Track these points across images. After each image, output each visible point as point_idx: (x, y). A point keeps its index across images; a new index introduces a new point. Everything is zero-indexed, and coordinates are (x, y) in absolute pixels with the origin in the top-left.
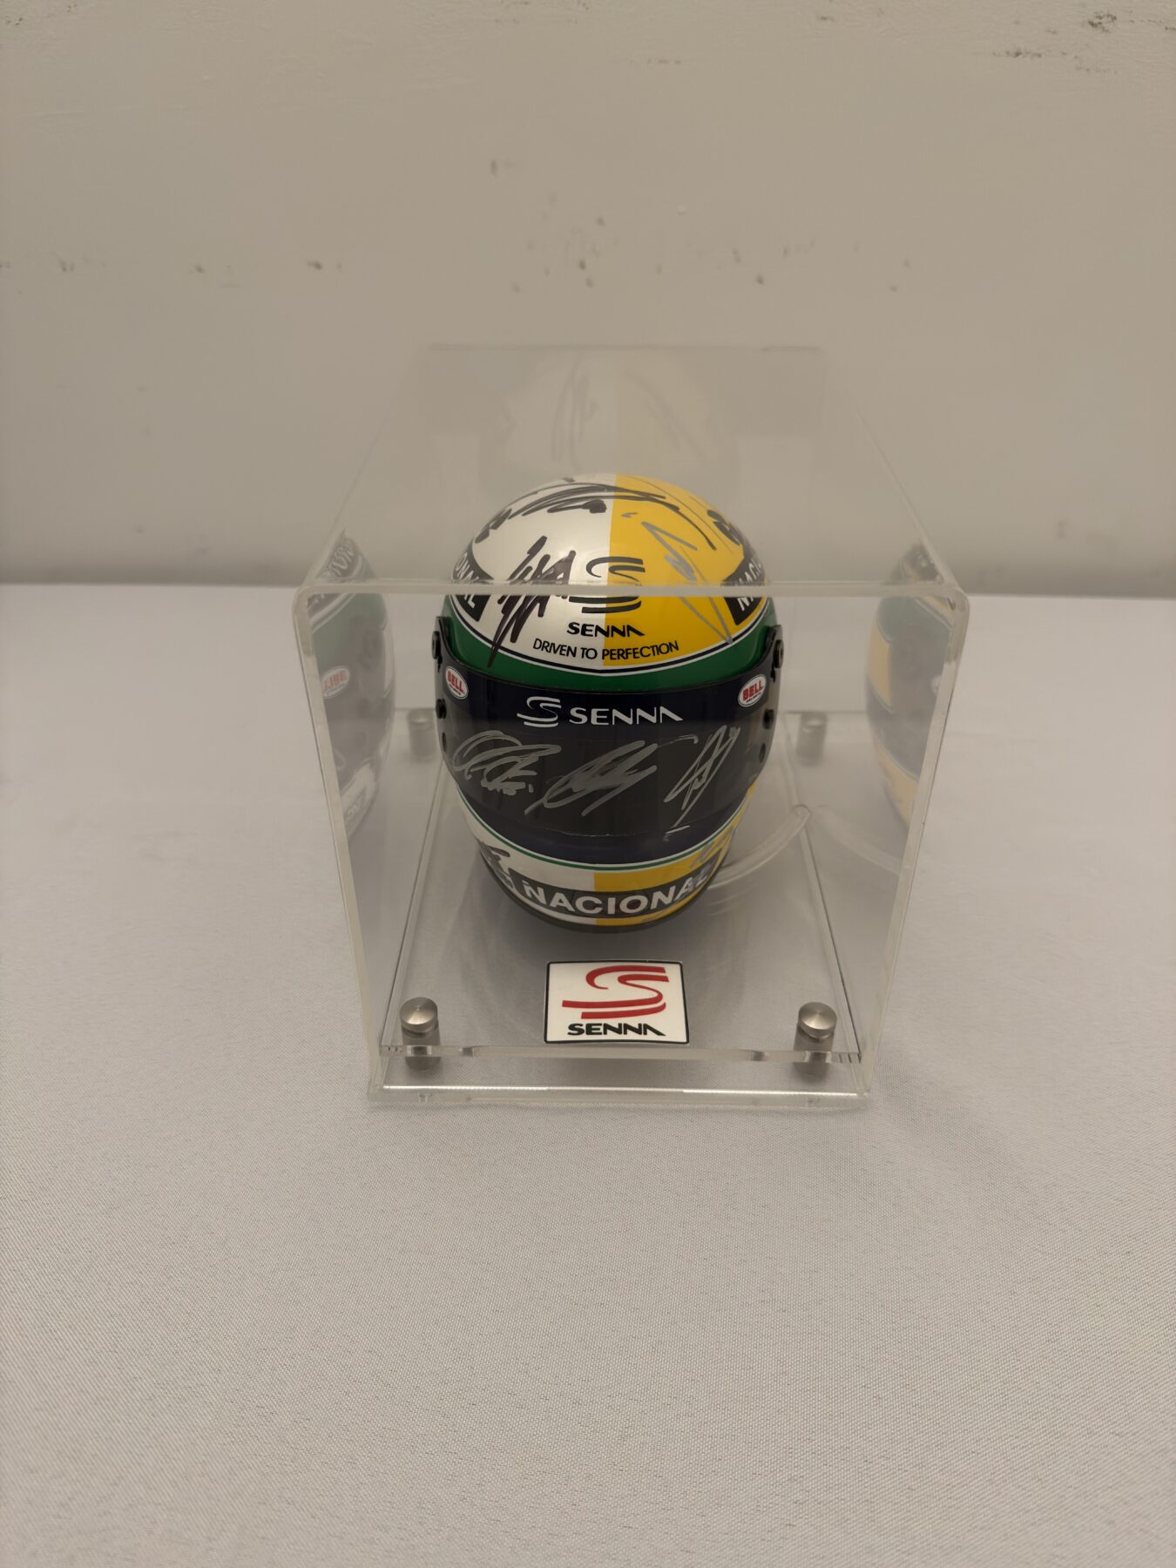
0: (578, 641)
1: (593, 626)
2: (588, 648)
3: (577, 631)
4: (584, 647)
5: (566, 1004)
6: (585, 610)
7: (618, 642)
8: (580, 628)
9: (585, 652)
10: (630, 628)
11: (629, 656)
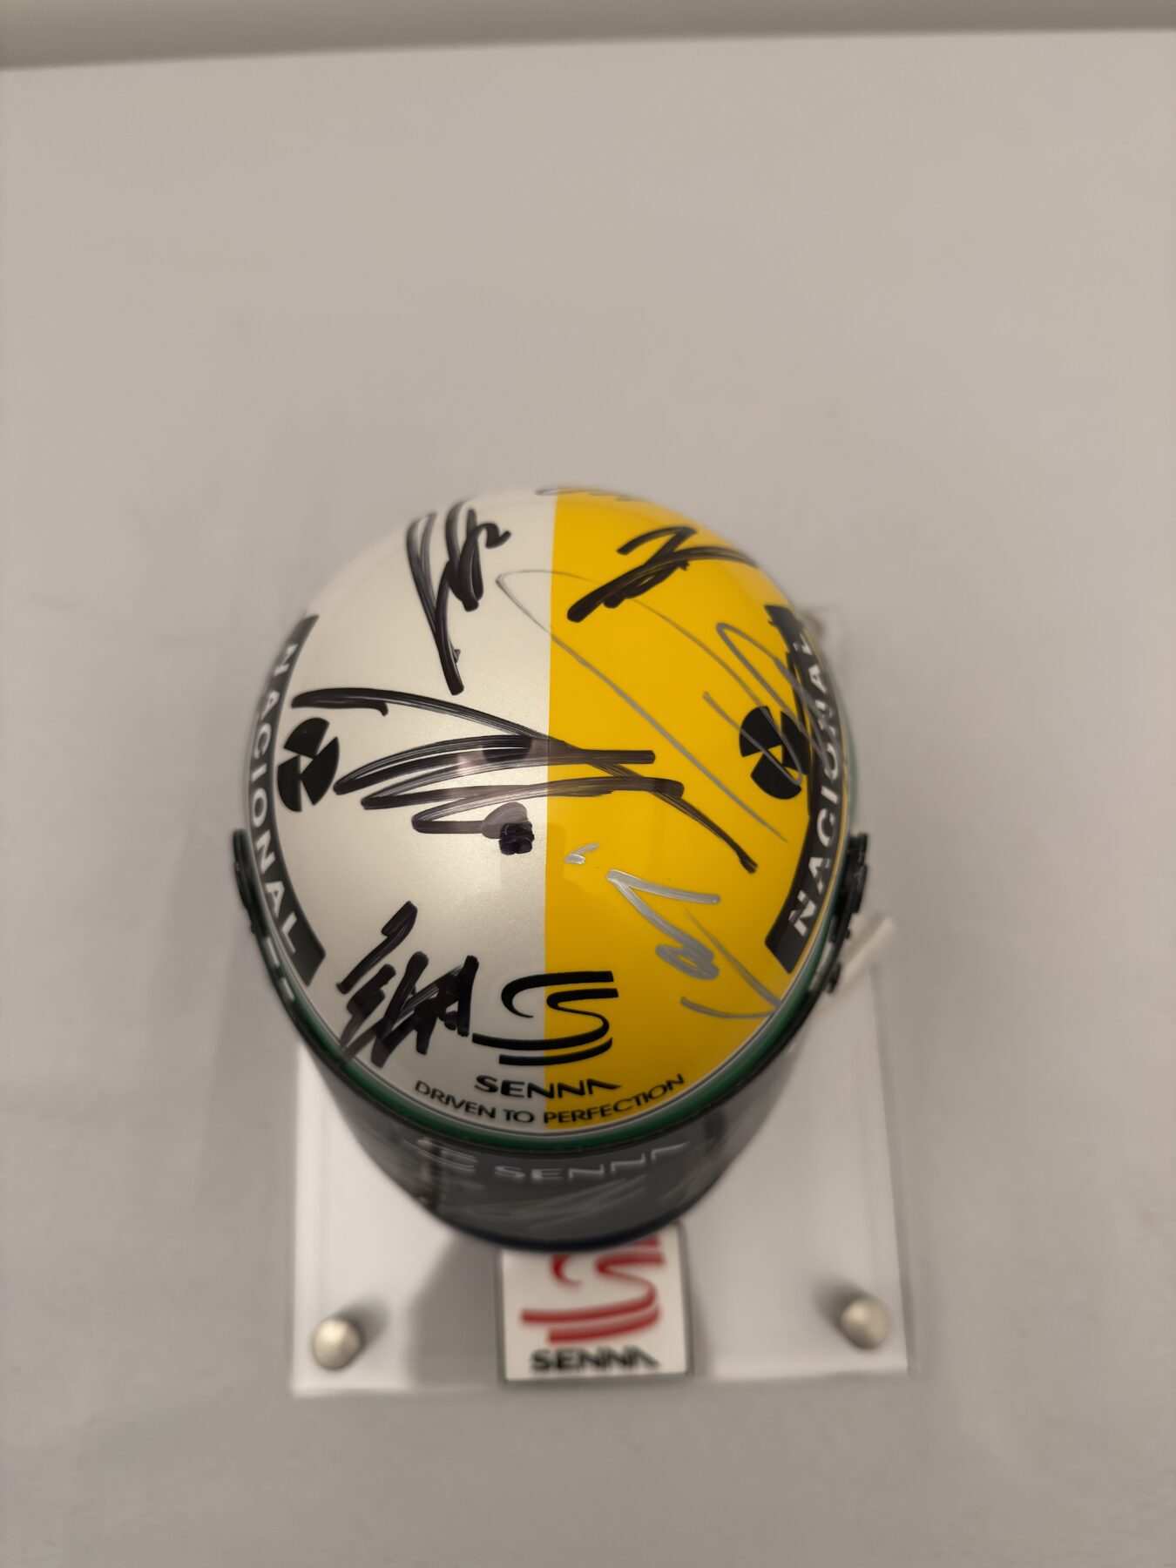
0: (496, 1101)
1: (522, 1083)
2: (517, 1110)
3: (493, 1089)
4: (509, 1108)
5: (530, 1318)
6: (504, 1060)
7: (570, 1102)
8: (499, 1084)
9: (511, 1115)
10: (591, 1083)
11: (593, 1116)
